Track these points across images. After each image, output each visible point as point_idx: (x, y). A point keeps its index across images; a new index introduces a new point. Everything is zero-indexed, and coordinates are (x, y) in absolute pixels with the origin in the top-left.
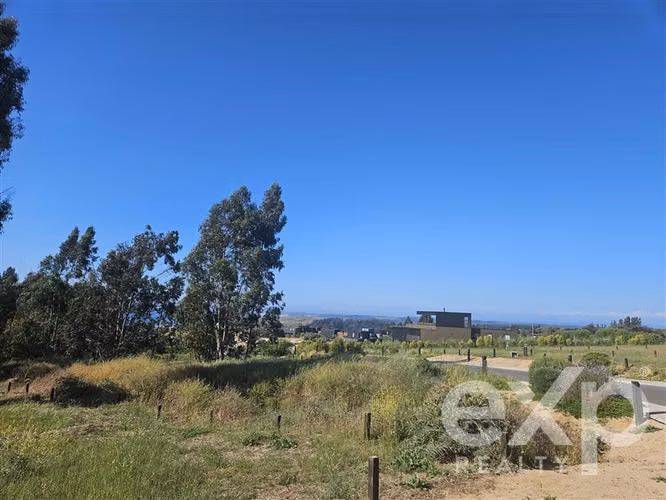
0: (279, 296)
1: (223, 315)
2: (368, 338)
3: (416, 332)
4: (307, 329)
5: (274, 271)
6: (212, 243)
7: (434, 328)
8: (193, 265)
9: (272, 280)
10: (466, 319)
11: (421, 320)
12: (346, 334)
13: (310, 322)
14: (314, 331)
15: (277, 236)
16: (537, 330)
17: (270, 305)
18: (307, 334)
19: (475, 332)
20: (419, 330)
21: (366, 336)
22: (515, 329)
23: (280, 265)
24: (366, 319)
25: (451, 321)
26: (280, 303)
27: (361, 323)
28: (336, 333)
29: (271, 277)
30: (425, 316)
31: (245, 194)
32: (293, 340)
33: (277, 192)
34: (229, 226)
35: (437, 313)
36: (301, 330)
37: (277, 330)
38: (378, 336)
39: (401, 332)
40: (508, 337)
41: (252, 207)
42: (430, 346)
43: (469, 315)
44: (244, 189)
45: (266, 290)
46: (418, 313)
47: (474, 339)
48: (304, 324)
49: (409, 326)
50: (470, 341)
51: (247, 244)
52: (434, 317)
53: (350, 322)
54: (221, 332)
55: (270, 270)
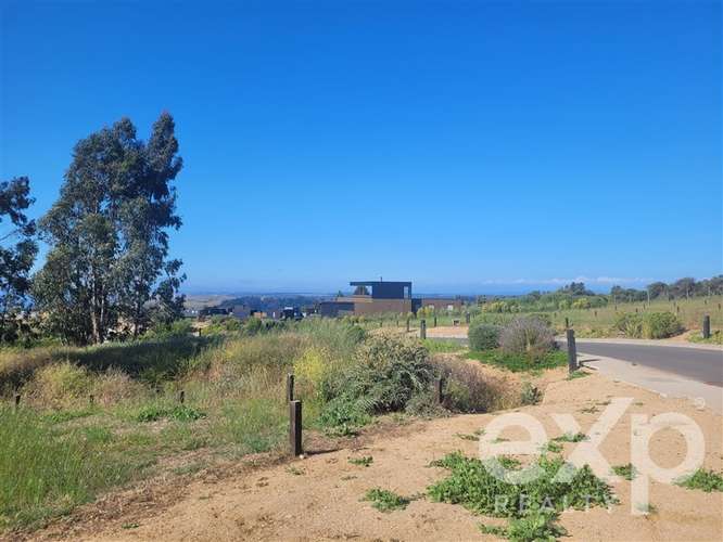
0: (176, 265)
1: (100, 289)
2: (292, 317)
3: (349, 306)
4: (215, 310)
5: (169, 230)
6: (79, 192)
7: (370, 300)
8: (55, 222)
9: (165, 243)
10: (406, 289)
11: (356, 293)
12: (264, 315)
13: (218, 303)
14: (225, 312)
15: (170, 184)
16: (482, 301)
17: (163, 276)
18: (215, 317)
19: (416, 304)
20: (352, 304)
21: (289, 314)
22: (461, 300)
23: (177, 222)
24: (295, 298)
25: (389, 292)
26: (178, 275)
27: (282, 302)
28: (252, 313)
29: (163, 238)
30: (361, 287)
31: (128, 129)
32: (197, 325)
33: (168, 125)
34: (103, 171)
35: (373, 284)
36: (206, 312)
37: (177, 309)
38: (304, 315)
39: (331, 307)
40: (450, 308)
41: (138, 146)
42: (366, 321)
43: (409, 284)
44: (127, 121)
45: (158, 255)
46: (352, 284)
47: (414, 310)
48: (210, 305)
49: (340, 300)
50: (410, 313)
51: (130, 194)
52: (370, 289)
53: (270, 301)
54: (98, 311)
55: (164, 229)
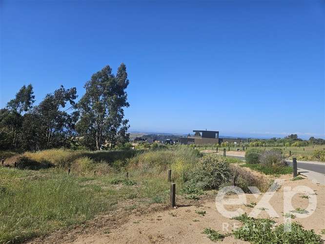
0: (126, 121)
1: (99, 130)
2: (170, 143)
3: (192, 140)
4: (140, 139)
5: (124, 108)
6: (93, 93)
7: (201, 138)
8: (84, 104)
9: (123, 113)
10: (216, 134)
11: (195, 135)
12: (159, 142)
13: (141, 136)
14: (144, 140)
15: (125, 90)
16: (249, 140)
17: (122, 126)
18: (140, 141)
19: (221, 140)
20: (194, 139)
21: (168, 142)
22: (239, 140)
23: (128, 105)
24: (168, 135)
25: (209, 135)
26: (127, 125)
27: (166, 137)
28: (154, 141)
29: (122, 111)
30: (197, 133)
31: (109, 69)
32: (133, 144)
33: (123, 68)
34: (101, 85)
35: (203, 132)
36: (137, 139)
37: (127, 138)
38: (174, 142)
39: (185, 140)
40: (235, 143)
41: (112, 76)
42: (199, 146)
43: (218, 132)
44: (109, 66)
45: (121, 117)
46: (194, 131)
47: (220, 143)
48: (139, 137)
49: (189, 137)
50: (218, 145)
51: (110, 94)
52: (201, 133)
53: (160, 136)
54: (98, 138)
55: (122, 108)
